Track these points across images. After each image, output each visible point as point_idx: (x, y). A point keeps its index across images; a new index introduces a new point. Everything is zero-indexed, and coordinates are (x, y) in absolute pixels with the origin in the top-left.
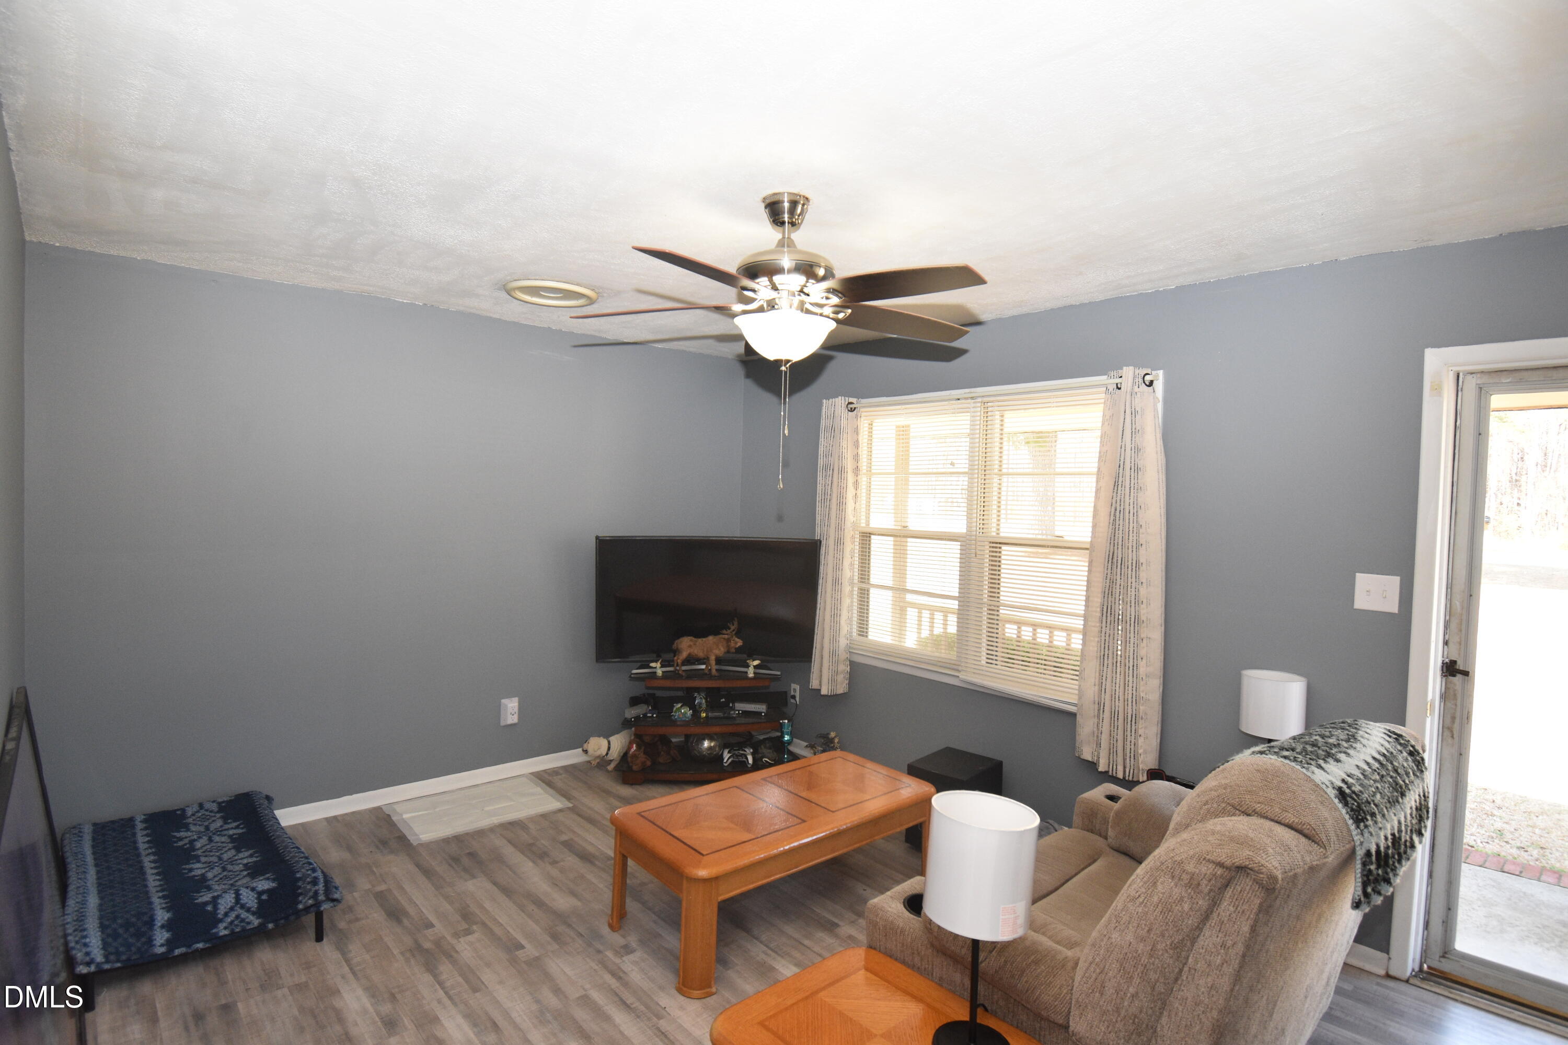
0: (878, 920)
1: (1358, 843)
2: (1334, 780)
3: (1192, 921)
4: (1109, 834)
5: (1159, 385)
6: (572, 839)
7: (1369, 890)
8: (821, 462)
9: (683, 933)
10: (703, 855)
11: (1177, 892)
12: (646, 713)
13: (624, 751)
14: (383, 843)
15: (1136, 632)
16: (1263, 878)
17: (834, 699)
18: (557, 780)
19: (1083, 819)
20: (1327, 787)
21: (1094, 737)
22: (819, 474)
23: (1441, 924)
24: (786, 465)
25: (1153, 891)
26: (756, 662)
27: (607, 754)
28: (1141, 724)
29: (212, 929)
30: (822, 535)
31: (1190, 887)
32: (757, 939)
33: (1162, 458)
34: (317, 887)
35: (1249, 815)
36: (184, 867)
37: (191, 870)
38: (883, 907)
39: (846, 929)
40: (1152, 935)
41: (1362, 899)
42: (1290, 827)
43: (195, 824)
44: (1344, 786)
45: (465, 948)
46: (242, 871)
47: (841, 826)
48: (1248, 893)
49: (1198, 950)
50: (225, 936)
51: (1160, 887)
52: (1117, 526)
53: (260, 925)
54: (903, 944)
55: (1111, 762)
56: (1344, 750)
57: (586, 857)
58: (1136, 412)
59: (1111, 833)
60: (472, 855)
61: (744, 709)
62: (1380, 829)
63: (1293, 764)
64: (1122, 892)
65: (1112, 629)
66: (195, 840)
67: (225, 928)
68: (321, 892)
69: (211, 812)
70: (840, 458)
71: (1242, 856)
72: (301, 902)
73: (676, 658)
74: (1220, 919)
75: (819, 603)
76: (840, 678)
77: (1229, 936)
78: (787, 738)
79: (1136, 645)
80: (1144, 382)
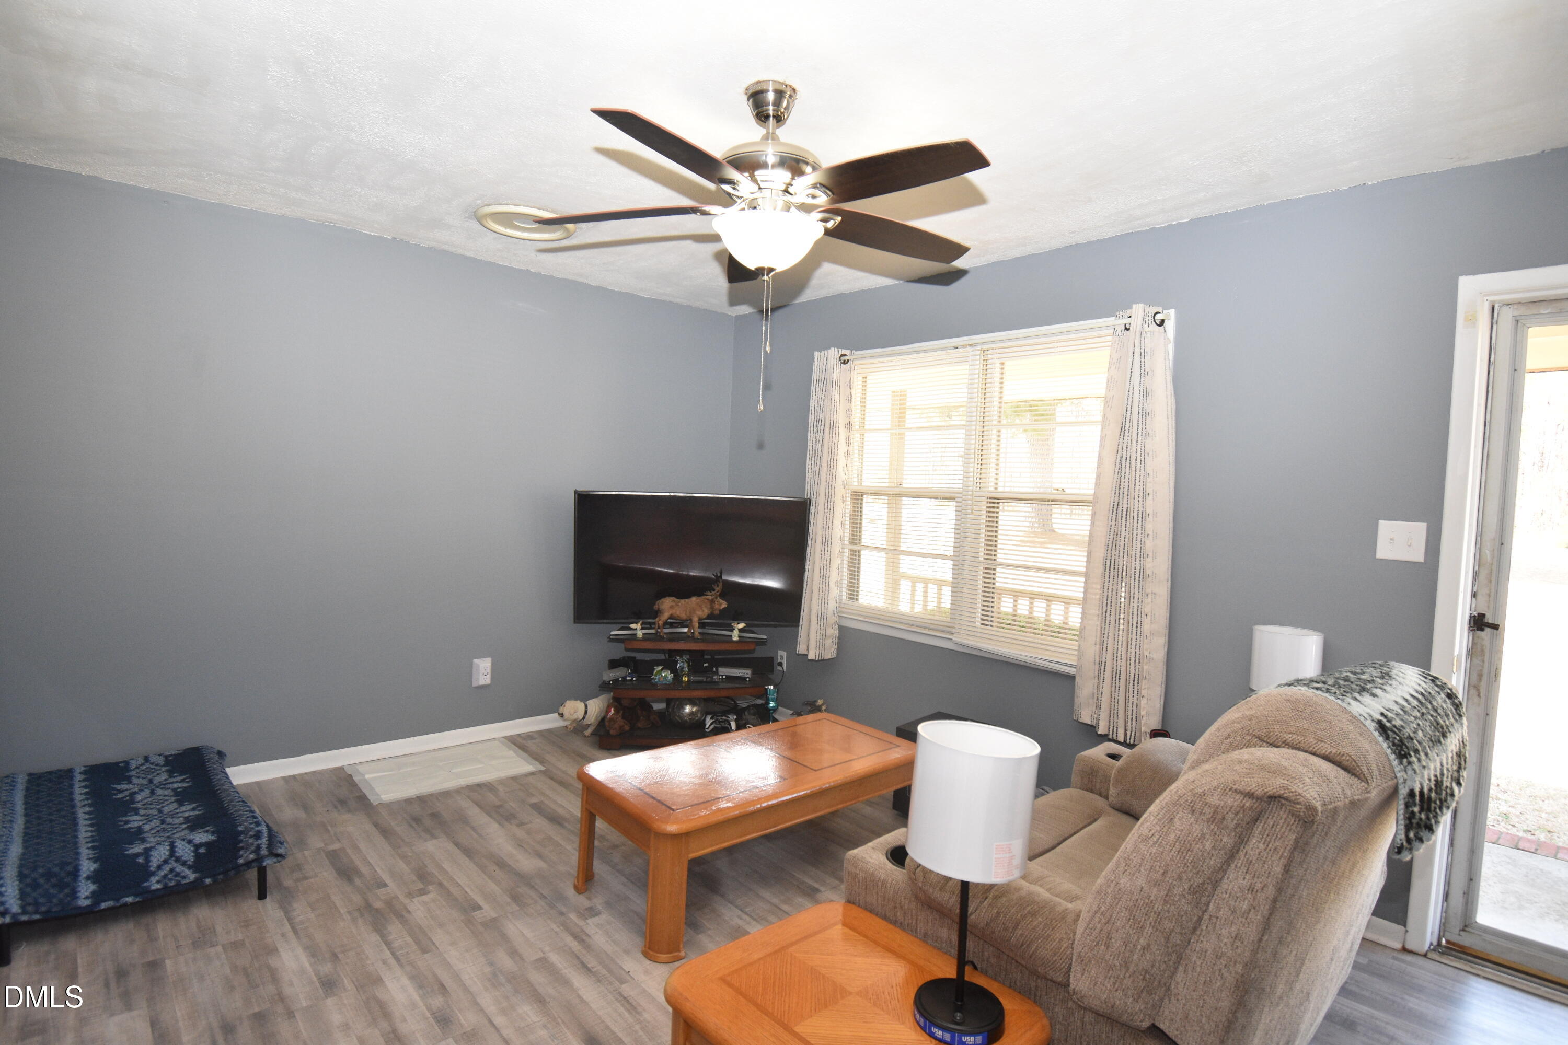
0: (858, 872)
1: (1401, 780)
2: (1372, 713)
3: (1214, 861)
4: (1110, 792)
5: (1170, 325)
6: (542, 802)
7: (1412, 835)
8: (812, 417)
9: (650, 894)
10: (673, 810)
11: (1197, 829)
12: (626, 677)
13: (603, 714)
14: (342, 803)
15: (1141, 588)
16: (1301, 808)
17: (822, 663)
18: (530, 744)
19: (1082, 778)
20: (1366, 719)
21: (1093, 698)
22: (810, 430)
23: (1462, 895)
24: (767, 387)
25: (1169, 828)
26: (741, 625)
27: (584, 718)
28: (1144, 684)
29: (143, 883)
30: (812, 493)
31: (1213, 822)
32: (732, 903)
33: (1172, 401)
34: (259, 842)
35: (1278, 747)
36: (121, 819)
37: (127, 822)
38: (863, 858)
39: (826, 894)
40: (1167, 879)
41: (1405, 844)
42: (1326, 758)
43: (138, 777)
44: (1384, 720)
45: (418, 909)
46: (181, 824)
47: (824, 784)
48: (1282, 827)
49: (1220, 895)
50: (158, 890)
51: (1177, 823)
52: (1123, 475)
53: (196, 880)
54: (884, 898)
55: (1112, 725)
56: (1380, 685)
57: (555, 819)
58: (1146, 353)
59: (1112, 791)
60: (435, 816)
61: (727, 674)
62: (1424, 767)
63: (1327, 695)
64: (1133, 832)
65: (1115, 584)
66: (135, 793)
67: (158, 882)
68: (264, 846)
69: (157, 765)
70: (832, 412)
71: (1275, 785)
72: (241, 856)
73: (657, 620)
74: (1248, 859)
75: (807, 564)
76: (829, 642)
77: (1258, 878)
78: (772, 704)
79: (1140, 601)
80: (1155, 321)
